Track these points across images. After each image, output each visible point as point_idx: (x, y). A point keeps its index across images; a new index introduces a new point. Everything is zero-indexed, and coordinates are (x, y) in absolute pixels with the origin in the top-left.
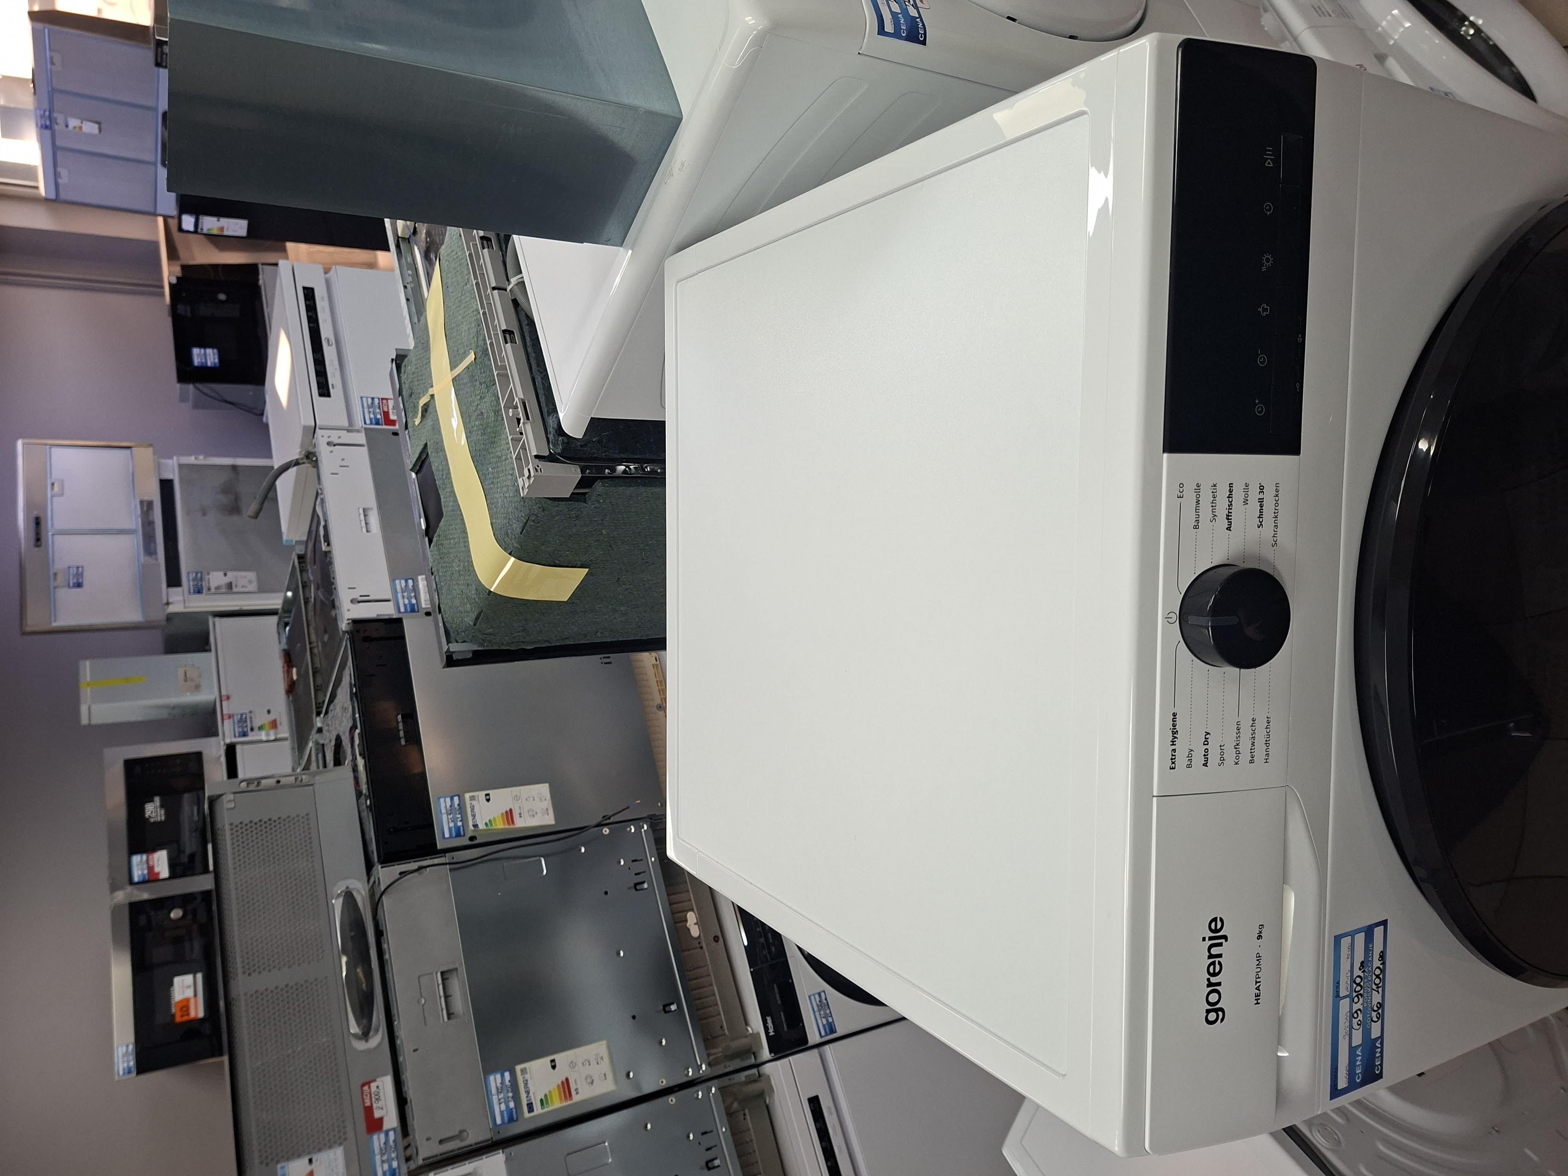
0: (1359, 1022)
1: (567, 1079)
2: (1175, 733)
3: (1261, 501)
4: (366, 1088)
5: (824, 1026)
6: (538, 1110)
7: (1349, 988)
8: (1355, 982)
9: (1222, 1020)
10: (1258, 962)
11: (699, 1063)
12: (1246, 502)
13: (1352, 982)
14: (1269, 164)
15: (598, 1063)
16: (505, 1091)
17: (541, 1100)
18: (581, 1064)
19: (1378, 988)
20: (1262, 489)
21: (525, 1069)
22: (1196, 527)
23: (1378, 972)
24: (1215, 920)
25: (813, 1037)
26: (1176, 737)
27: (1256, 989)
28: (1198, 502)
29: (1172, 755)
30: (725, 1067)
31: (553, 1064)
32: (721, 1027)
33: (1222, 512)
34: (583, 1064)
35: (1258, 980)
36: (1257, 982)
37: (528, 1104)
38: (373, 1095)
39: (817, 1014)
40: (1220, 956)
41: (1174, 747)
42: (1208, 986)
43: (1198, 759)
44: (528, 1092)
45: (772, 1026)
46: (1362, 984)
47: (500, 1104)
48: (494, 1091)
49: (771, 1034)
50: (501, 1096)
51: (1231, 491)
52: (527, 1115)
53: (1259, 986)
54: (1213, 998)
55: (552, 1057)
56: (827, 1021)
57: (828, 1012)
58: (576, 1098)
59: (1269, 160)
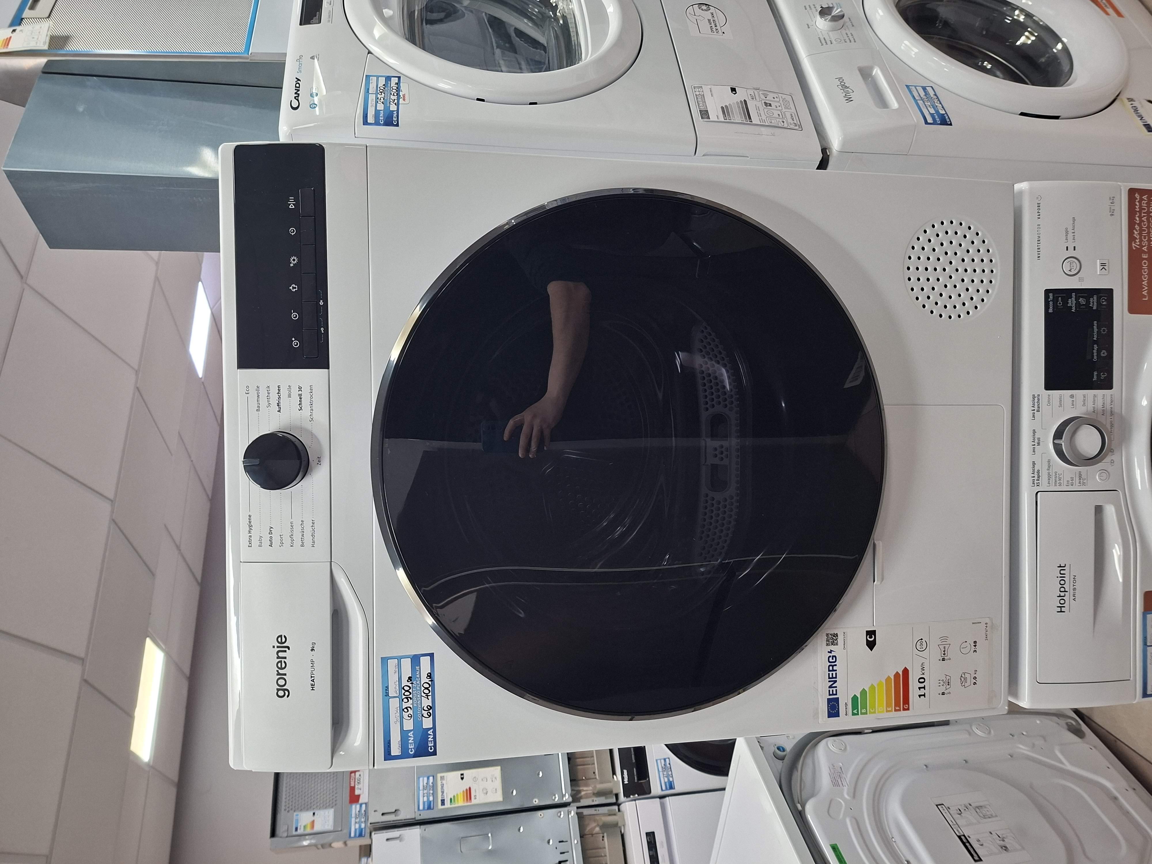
0: (410, 716)
1: (470, 788)
2: (250, 526)
3: (300, 395)
4: (353, 775)
5: (665, 783)
6: (448, 805)
7: (398, 692)
8: (403, 689)
9: (288, 696)
10: (312, 665)
11: (564, 793)
12: (289, 396)
13: (400, 689)
14: (292, 206)
15: (492, 781)
16: (428, 789)
17: (451, 799)
18: (481, 780)
19: (427, 696)
20: (300, 389)
21: (444, 776)
22: (257, 410)
23: (427, 686)
24: (281, 636)
25: (656, 788)
26: (251, 529)
27: (311, 681)
28: (258, 396)
29: (250, 539)
30: (593, 801)
31: (462, 777)
32: (594, 773)
33: (274, 401)
34: (482, 780)
35: (312, 676)
36: (311, 677)
37: (442, 800)
38: (356, 780)
39: (661, 773)
40: (285, 658)
41: (250, 534)
42: (277, 675)
43: (266, 542)
44: (443, 792)
45: (627, 777)
46: (411, 691)
47: (424, 796)
48: (421, 787)
49: (625, 783)
50: (425, 792)
51: (279, 390)
52: (440, 807)
53: (313, 680)
54: (281, 682)
55: (462, 772)
56: (668, 780)
57: (670, 773)
58: (474, 801)
59: (292, 205)
